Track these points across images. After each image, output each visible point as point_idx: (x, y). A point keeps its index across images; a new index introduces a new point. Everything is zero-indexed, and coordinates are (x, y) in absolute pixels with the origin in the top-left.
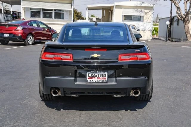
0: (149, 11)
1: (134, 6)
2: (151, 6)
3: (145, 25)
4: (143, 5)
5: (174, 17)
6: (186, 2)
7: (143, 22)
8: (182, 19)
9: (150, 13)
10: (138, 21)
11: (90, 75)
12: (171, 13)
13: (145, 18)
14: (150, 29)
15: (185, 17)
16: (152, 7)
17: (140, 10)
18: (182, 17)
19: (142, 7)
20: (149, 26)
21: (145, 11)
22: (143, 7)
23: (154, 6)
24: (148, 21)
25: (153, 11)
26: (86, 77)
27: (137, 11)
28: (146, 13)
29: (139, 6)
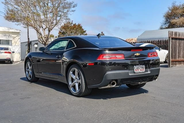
0: (16, 36)
1: (2, 31)
2: (18, 31)
3: (14, 48)
4: (11, 31)
5: (31, 42)
6: (44, 29)
7: (11, 45)
8: (44, 43)
9: (17, 38)
10: (7, 45)
11: (136, 68)
12: (29, 39)
13: (13, 42)
14: (19, 52)
15: (46, 41)
16: (19, 33)
17: (8, 35)
18: (44, 41)
19: (9, 32)
20: (18, 49)
21: (13, 36)
22: (11, 32)
23: (20, 32)
24: (16, 45)
25: (20, 36)
26: (134, 70)
27: (5, 36)
28: (14, 38)
29: (7, 31)
